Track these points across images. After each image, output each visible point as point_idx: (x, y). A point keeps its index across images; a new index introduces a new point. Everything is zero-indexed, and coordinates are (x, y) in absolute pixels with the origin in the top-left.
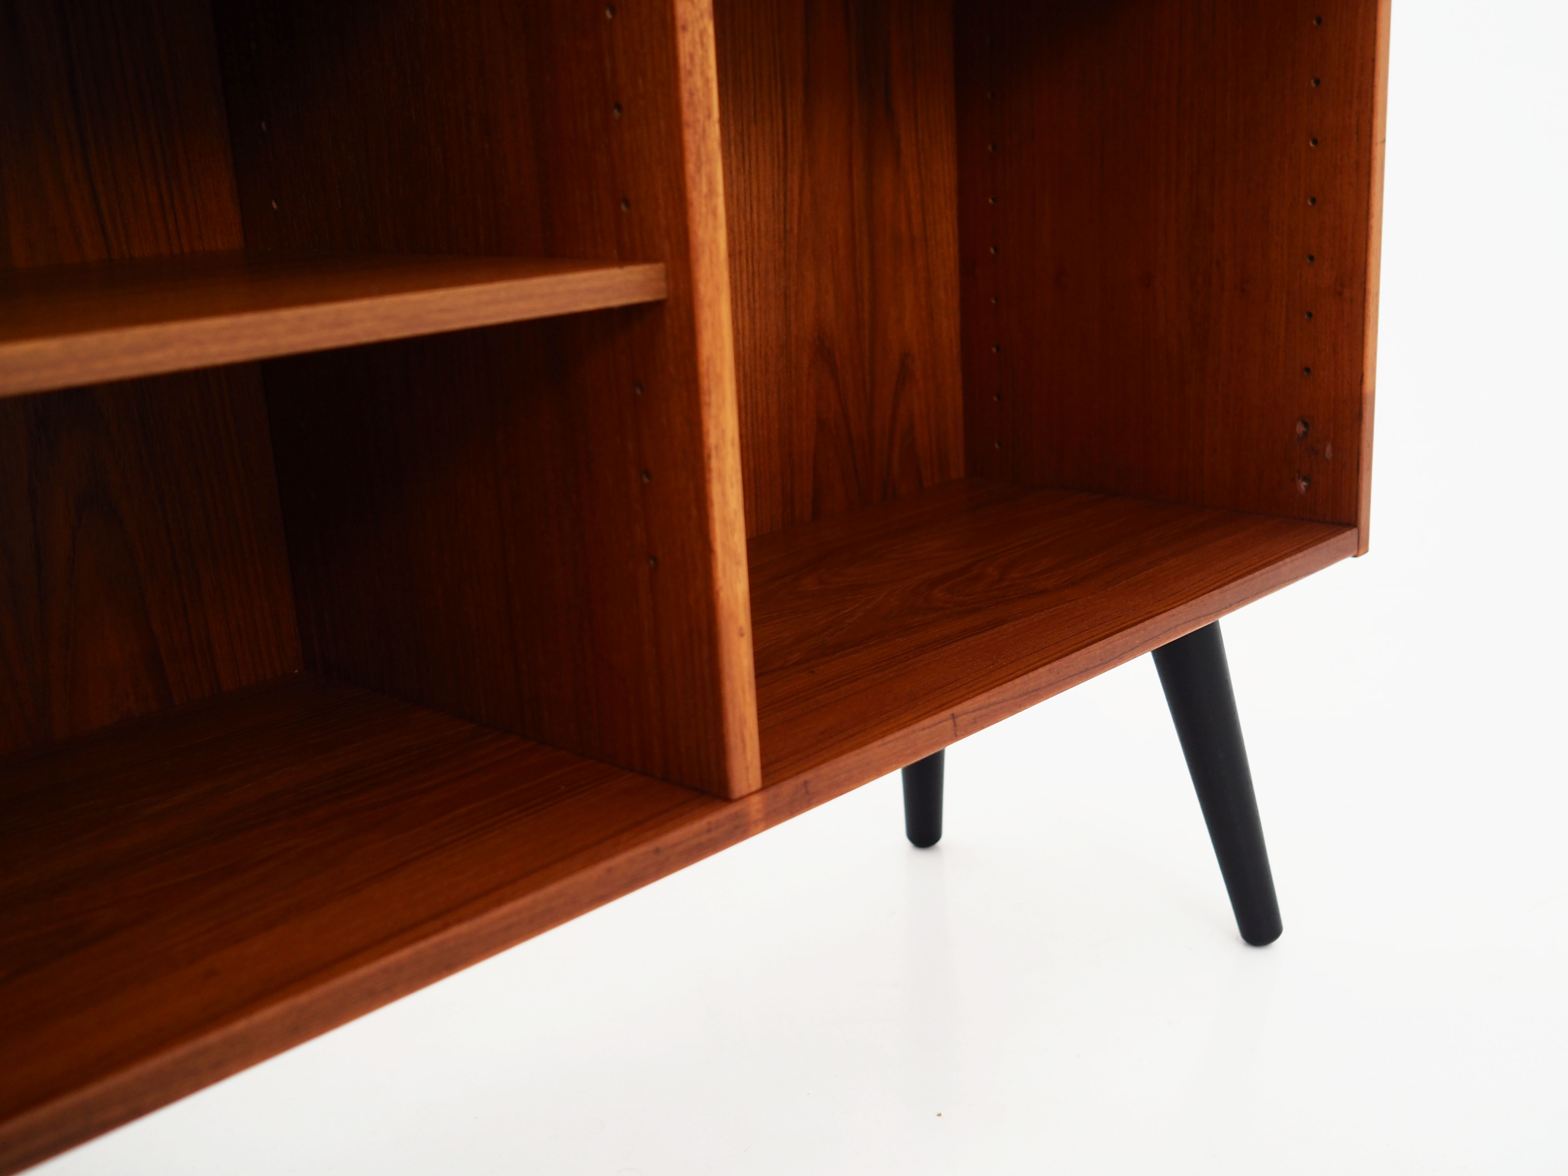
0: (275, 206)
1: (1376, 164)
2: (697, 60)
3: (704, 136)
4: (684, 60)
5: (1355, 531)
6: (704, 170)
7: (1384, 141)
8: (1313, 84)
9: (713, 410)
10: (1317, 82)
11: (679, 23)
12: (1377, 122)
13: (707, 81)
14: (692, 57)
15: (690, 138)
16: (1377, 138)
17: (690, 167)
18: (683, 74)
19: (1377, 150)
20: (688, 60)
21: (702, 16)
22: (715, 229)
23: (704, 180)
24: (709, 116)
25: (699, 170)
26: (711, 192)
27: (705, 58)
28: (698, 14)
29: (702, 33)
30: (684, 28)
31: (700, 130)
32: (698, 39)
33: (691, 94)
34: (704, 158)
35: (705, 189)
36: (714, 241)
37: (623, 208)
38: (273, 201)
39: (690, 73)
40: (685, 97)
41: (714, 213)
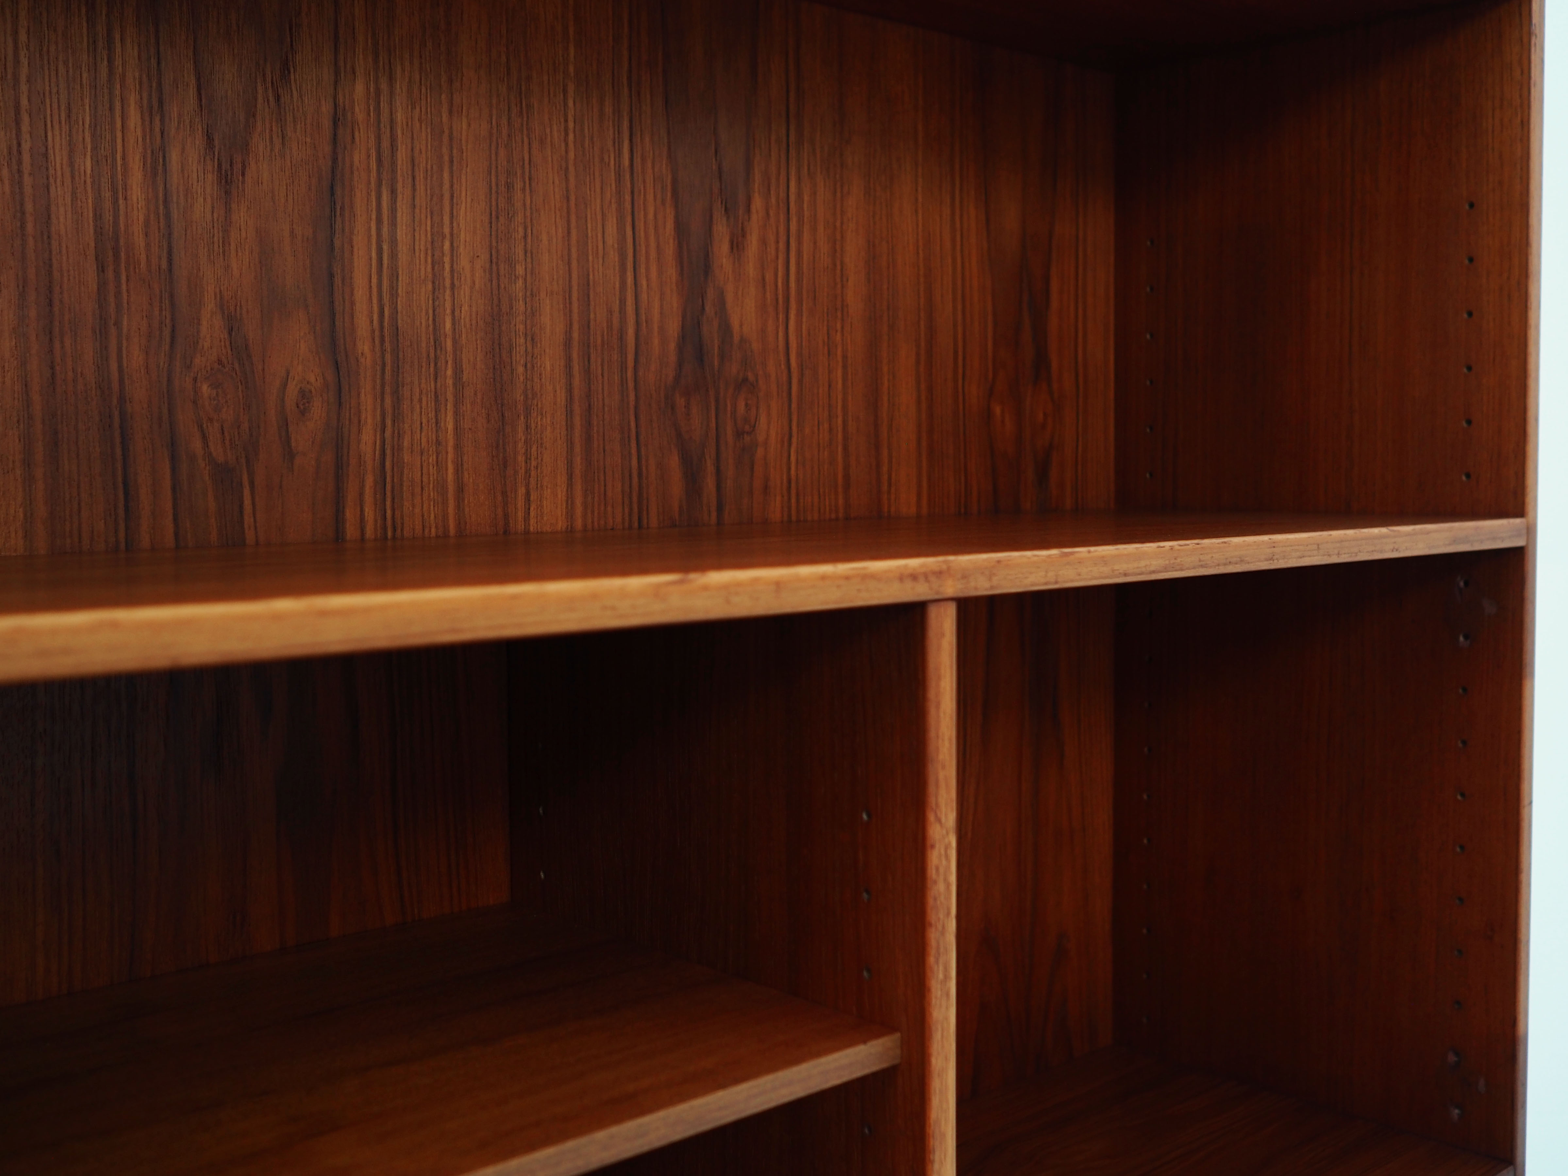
0: (542, 876)
1: (1525, 824)
2: (942, 870)
3: (943, 932)
4: (932, 872)
5: (1511, 1168)
6: (941, 961)
7: (1531, 803)
8: (1460, 745)
9: (936, 1166)
10: (1464, 743)
11: (928, 843)
12: (1525, 786)
13: (948, 885)
14: (937, 869)
15: (933, 936)
16: (1525, 802)
17: (931, 960)
18: (929, 883)
19: (1524, 812)
20: (934, 872)
21: (947, 833)
22: (947, 1008)
23: (941, 968)
24: (948, 914)
25: (937, 962)
26: (947, 977)
27: (948, 867)
28: (944, 832)
29: (947, 847)
30: (933, 847)
31: (940, 928)
32: (943, 852)
33: (935, 899)
34: (942, 950)
35: (941, 976)
36: (947, 1019)
37: (865, 974)
38: (542, 871)
39: (935, 882)
40: (930, 901)
41: (948, 995)
